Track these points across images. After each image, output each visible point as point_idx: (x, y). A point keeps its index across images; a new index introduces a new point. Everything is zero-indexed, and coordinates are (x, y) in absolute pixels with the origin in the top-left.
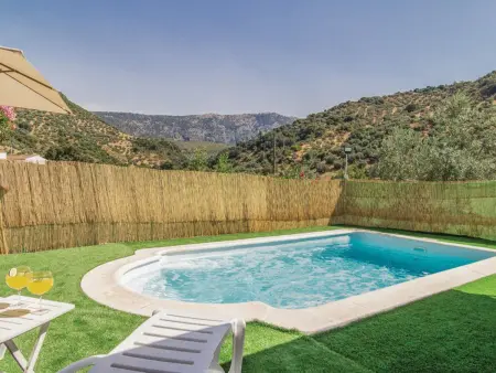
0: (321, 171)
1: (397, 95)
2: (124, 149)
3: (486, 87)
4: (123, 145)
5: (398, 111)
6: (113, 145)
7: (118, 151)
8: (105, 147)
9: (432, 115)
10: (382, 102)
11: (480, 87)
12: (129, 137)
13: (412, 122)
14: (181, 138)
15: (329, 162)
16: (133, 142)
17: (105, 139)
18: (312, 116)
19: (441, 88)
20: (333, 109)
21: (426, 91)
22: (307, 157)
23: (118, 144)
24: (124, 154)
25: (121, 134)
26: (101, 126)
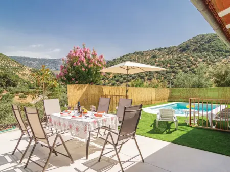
0: (122, 83)
1: (149, 51)
2: (27, 74)
3: (181, 49)
4: (27, 72)
5: (149, 58)
6: (21, 72)
7: (24, 75)
8: (17, 74)
9: (162, 59)
10: (143, 54)
11: (179, 48)
12: (29, 69)
13: (156, 62)
14: (54, 69)
15: (124, 79)
16: (32, 71)
17: (17, 70)
18: (115, 59)
19: (165, 48)
20: (123, 57)
21: (160, 49)
22: (115, 77)
23: (24, 72)
24: (27, 77)
25: (25, 67)
26: (14, 64)
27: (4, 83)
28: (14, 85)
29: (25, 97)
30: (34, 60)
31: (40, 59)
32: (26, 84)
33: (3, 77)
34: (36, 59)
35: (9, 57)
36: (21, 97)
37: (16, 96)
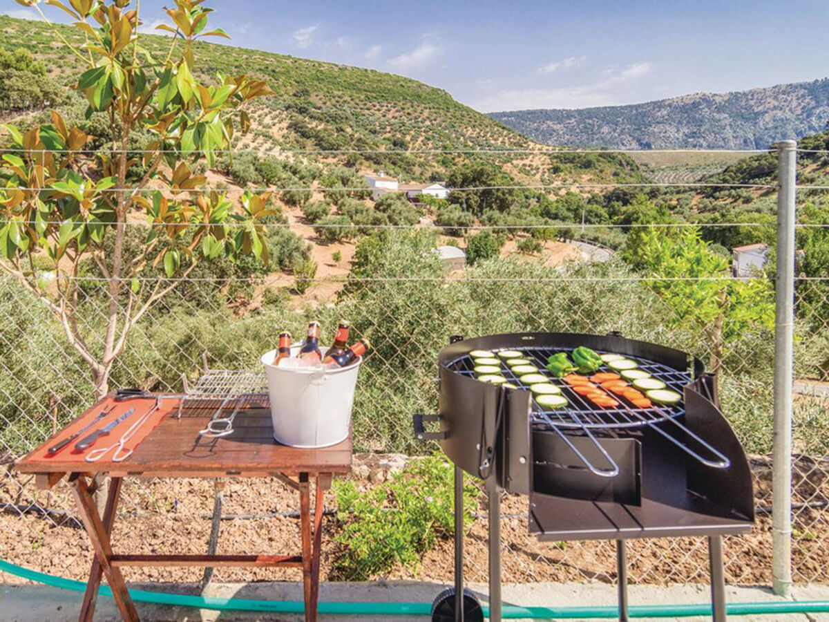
2: (538, 169)
4: (536, 162)
6: (520, 163)
7: (527, 173)
8: (507, 167)
12: (545, 149)
14: (634, 145)
16: (552, 157)
17: (507, 155)
23: (527, 162)
24: (538, 177)
25: (532, 145)
26: (500, 134)
27: (476, 198)
28: (503, 206)
29: (537, 248)
30: (561, 116)
31: (579, 112)
32: (533, 201)
33: (474, 180)
34: (569, 114)
35: (485, 116)
36: (524, 248)
37: (507, 243)
